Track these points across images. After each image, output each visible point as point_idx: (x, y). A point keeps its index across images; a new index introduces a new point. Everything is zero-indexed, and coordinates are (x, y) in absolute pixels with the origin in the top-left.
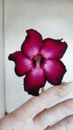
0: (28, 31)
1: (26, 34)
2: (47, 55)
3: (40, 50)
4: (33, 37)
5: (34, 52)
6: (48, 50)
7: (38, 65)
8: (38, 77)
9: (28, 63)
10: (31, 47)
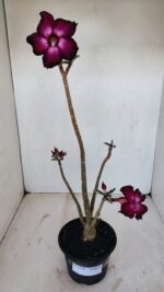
0: (41, 14)
1: (40, 18)
2: (59, 33)
3: (53, 29)
4: (46, 18)
5: (49, 31)
6: (60, 29)
7: (53, 44)
8: (54, 54)
9: (44, 41)
10: (45, 28)
